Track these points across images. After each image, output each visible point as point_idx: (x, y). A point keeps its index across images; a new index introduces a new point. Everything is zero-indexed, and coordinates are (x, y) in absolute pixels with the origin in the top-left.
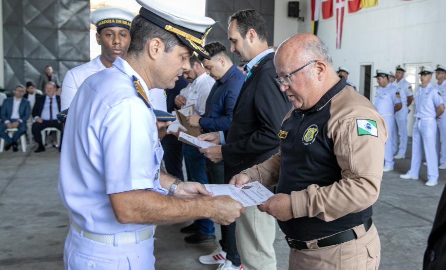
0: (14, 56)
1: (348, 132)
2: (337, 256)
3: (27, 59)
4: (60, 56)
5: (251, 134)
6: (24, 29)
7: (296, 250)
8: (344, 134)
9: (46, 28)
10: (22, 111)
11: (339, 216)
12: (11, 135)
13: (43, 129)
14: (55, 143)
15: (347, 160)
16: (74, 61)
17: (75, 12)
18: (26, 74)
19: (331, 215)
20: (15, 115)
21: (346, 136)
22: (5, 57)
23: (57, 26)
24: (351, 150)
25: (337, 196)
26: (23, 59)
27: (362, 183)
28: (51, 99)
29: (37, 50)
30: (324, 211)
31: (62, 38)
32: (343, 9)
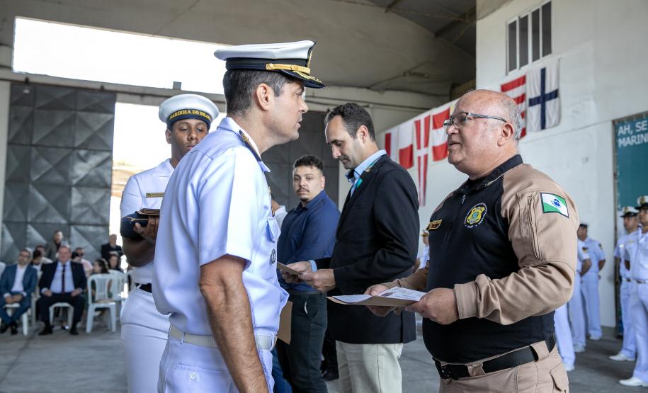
0: (15, 220)
1: (530, 207)
2: (511, 383)
3: (32, 223)
4: (73, 219)
5: (373, 254)
6: (31, 187)
7: (451, 381)
8: (524, 212)
9: (57, 185)
10: (27, 281)
11: (520, 318)
12: (10, 313)
13: (51, 305)
14: (64, 324)
15: (529, 243)
16: (89, 225)
17: (94, 166)
18: (28, 243)
19: (509, 315)
20: (18, 286)
21: (528, 214)
22: (4, 222)
23: (71, 182)
24: (534, 231)
25: (517, 289)
26: (27, 223)
27: (550, 272)
28: (64, 266)
29: (45, 212)
30: (500, 308)
31: (76, 198)
32: (426, 157)
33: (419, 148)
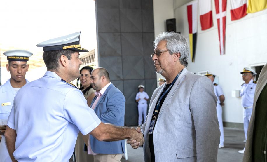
32: (224, 19)
33: (218, 12)
